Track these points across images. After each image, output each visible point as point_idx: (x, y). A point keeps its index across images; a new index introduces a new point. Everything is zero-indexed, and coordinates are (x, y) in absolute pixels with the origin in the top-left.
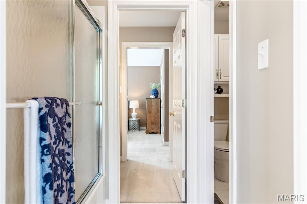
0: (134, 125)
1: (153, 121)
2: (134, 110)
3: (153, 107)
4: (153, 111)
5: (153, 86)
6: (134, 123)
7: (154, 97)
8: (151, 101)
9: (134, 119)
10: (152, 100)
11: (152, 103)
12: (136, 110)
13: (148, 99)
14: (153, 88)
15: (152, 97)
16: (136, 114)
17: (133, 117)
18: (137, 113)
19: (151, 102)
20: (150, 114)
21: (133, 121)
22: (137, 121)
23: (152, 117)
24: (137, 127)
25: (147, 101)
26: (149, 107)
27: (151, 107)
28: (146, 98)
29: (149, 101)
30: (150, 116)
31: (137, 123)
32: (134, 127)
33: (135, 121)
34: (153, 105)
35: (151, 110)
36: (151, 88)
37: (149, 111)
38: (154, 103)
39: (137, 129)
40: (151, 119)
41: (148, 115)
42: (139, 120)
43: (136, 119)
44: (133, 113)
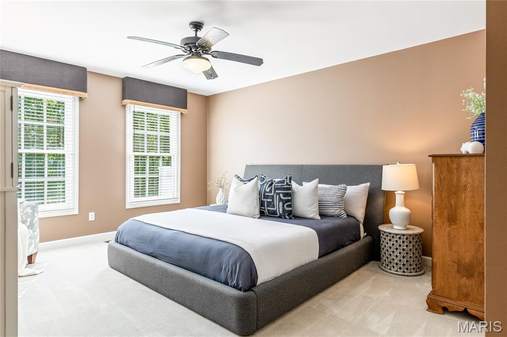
0: (397, 253)
2: (399, 199)
3: (466, 197)
4: (466, 215)
6: (396, 245)
8: (455, 166)
9: (396, 228)
10: (464, 162)
11: (459, 178)
12: (405, 199)
13: (438, 159)
14: (476, 111)
16: (406, 210)
18: (411, 210)
19: (459, 166)
20: (450, 225)
21: (392, 235)
22: (407, 239)
23: (462, 239)
24: (407, 261)
25: (436, 166)
26: (444, 195)
27: (455, 193)
28: (431, 154)
29: (448, 168)
30: (449, 235)
31: (407, 246)
32: (395, 258)
33: (400, 238)
34: (465, 186)
35: (453, 209)
36: (469, 113)
37: (446, 212)
38: (472, 176)
39: (407, 269)
40: (455, 248)
41: (441, 228)
42: (416, 235)
43: (407, 229)
44: (395, 206)
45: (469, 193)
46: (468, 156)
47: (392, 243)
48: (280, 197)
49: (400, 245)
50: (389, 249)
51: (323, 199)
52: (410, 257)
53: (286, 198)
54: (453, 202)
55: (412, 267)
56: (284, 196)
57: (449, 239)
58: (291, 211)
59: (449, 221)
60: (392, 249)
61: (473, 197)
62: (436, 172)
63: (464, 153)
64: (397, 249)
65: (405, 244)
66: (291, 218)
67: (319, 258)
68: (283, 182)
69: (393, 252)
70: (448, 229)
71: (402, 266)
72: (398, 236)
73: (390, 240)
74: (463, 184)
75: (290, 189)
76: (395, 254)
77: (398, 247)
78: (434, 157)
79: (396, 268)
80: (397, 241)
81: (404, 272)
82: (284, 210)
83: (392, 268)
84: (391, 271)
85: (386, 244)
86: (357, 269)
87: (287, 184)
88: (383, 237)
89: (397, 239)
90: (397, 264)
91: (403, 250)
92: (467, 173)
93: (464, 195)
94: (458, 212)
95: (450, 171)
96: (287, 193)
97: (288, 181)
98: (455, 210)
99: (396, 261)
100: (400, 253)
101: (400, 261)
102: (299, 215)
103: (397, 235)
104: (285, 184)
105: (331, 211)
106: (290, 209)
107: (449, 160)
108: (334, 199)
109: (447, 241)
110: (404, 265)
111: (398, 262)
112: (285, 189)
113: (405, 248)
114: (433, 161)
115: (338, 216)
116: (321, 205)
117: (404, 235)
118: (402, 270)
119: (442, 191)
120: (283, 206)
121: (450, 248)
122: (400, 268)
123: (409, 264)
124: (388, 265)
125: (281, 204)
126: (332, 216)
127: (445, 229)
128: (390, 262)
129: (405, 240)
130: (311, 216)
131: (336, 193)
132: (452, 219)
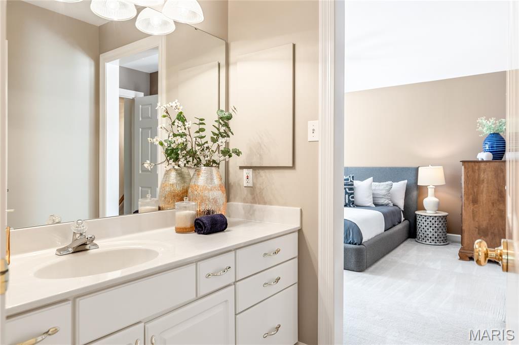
0: (431, 229)
1: (484, 224)
2: (431, 191)
3: (484, 187)
4: (483, 198)
5: (487, 126)
6: (430, 224)
7: (487, 156)
8: (477, 168)
9: (429, 212)
10: (482, 165)
11: (479, 175)
12: (435, 191)
13: (466, 164)
14: (487, 132)
15: (484, 156)
16: (437, 200)
17: (426, 208)
18: (439, 200)
19: (479, 169)
20: (474, 205)
21: (427, 217)
22: (438, 219)
23: (481, 213)
24: (438, 235)
25: (465, 168)
26: (470, 186)
27: (477, 185)
28: (462, 160)
29: (473, 169)
30: (473, 211)
31: (438, 224)
32: (429, 233)
33: (433, 219)
34: (483, 180)
35: (476, 194)
36: (481, 132)
37: (471, 197)
38: (487, 174)
39: (438, 240)
40: (477, 219)
41: (468, 207)
42: (444, 217)
43: (436, 213)
44: (427, 197)
45: (485, 185)
46: (483, 161)
47: (427, 222)
48: (346, 191)
49: (433, 224)
50: (425, 227)
51: (375, 192)
52: (440, 232)
53: (351, 192)
54: (475, 190)
55: (441, 239)
56: (349, 190)
57: (473, 214)
58: (353, 201)
59: (473, 202)
60: (427, 227)
61: (488, 187)
62: (465, 171)
63: (480, 160)
64: (431, 227)
65: (437, 223)
66: (354, 207)
67: (385, 231)
68: (348, 180)
69: (428, 229)
70: (472, 207)
71: (434, 239)
72: (432, 218)
73: (426, 221)
74: (481, 179)
75: (352, 185)
76: (429, 230)
77: (431, 225)
78: (464, 162)
79: (430, 241)
80: (430, 221)
81: (436, 243)
82: (349, 200)
83: (427, 241)
84: (426, 243)
85: (422, 224)
86: (402, 242)
87: (351, 181)
88: (419, 219)
89: (431, 220)
90: (431, 237)
91: (435, 227)
92: (484, 172)
93: (482, 186)
94: (479, 196)
95: (474, 171)
96: (351, 188)
97: (352, 179)
98: (477, 195)
99: (430, 236)
100: (433, 230)
101: (433, 235)
102: (359, 205)
103: (431, 216)
104: (350, 181)
105: (382, 201)
106: (353, 200)
107: (473, 164)
108: (384, 192)
109: (471, 215)
110: (436, 238)
111: (432, 236)
112: (349, 185)
113: (436, 226)
114: (463, 165)
115: (387, 205)
116: (374, 198)
117: (436, 217)
118: (434, 241)
119: (468, 184)
120: (349, 198)
121: (474, 219)
122: (433, 240)
123: (439, 237)
124: (423, 239)
125: (347, 196)
126: (382, 205)
127: (470, 208)
128: (426, 237)
129: (436, 220)
130: (368, 205)
131: (385, 188)
132: (475, 201)
